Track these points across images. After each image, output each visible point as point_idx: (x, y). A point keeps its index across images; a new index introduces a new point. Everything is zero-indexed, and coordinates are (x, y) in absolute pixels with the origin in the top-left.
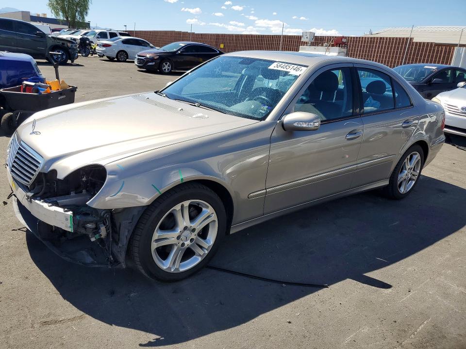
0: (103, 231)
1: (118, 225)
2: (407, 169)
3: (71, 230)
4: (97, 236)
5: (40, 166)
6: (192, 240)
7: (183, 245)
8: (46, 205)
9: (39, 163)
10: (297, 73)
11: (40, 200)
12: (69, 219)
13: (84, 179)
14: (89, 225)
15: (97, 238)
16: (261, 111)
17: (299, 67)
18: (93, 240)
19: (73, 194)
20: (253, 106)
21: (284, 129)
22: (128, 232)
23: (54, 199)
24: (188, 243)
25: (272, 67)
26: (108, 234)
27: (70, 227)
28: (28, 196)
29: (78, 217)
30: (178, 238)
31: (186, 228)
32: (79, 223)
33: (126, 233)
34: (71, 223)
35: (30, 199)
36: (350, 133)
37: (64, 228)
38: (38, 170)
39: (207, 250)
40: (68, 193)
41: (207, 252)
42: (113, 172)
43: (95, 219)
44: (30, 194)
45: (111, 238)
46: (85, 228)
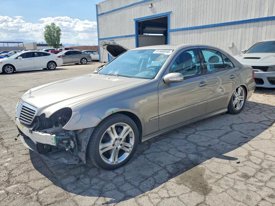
0: (72, 144)
1: (80, 140)
2: (237, 97)
3: (55, 145)
4: (69, 147)
5: (36, 113)
6: (121, 145)
7: (117, 148)
8: (40, 133)
9: (35, 111)
10: (169, 54)
11: (37, 131)
12: (54, 138)
13: (60, 118)
14: (64, 141)
15: (69, 148)
16: (151, 75)
17: (169, 50)
18: (67, 150)
19: (54, 127)
20: (147, 73)
21: (165, 83)
22: (86, 142)
23: (45, 130)
24: (119, 147)
25: (154, 53)
26: (75, 146)
27: (55, 143)
28: (30, 130)
29: (58, 137)
30: (113, 145)
31: (116, 139)
32: (59, 140)
33: (85, 144)
34: (55, 141)
35: (31, 132)
36: (201, 83)
37: (51, 144)
38: (35, 115)
39: (131, 148)
40: (52, 127)
41: (131, 149)
42: (75, 111)
43: (68, 137)
44: (31, 129)
45: (77, 148)
46: (62, 143)
